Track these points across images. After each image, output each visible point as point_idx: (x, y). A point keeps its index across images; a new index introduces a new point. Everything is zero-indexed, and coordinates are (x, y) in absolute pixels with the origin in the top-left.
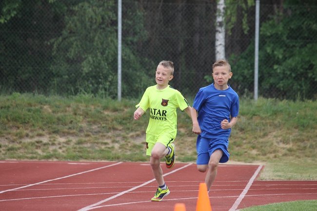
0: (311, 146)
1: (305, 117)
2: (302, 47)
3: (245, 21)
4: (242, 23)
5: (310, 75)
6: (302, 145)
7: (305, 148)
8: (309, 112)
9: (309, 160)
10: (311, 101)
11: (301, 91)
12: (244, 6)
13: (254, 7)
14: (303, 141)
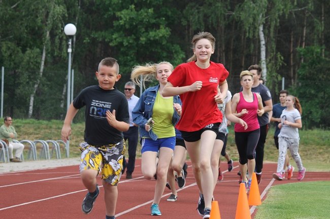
0: (310, 154)
1: (308, 139)
2: (306, 102)
3: (276, 88)
4: (275, 89)
5: (310, 117)
6: (306, 153)
7: (307, 155)
8: (309, 136)
9: (309, 161)
10: (310, 130)
11: (306, 125)
12: (276, 80)
13: (281, 81)
14: (306, 151)
